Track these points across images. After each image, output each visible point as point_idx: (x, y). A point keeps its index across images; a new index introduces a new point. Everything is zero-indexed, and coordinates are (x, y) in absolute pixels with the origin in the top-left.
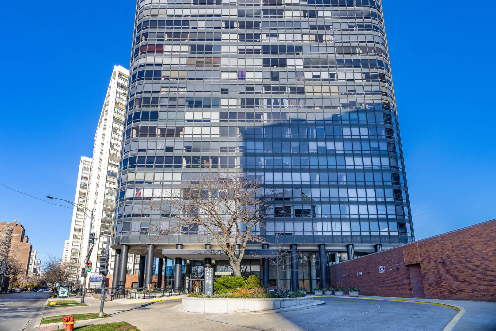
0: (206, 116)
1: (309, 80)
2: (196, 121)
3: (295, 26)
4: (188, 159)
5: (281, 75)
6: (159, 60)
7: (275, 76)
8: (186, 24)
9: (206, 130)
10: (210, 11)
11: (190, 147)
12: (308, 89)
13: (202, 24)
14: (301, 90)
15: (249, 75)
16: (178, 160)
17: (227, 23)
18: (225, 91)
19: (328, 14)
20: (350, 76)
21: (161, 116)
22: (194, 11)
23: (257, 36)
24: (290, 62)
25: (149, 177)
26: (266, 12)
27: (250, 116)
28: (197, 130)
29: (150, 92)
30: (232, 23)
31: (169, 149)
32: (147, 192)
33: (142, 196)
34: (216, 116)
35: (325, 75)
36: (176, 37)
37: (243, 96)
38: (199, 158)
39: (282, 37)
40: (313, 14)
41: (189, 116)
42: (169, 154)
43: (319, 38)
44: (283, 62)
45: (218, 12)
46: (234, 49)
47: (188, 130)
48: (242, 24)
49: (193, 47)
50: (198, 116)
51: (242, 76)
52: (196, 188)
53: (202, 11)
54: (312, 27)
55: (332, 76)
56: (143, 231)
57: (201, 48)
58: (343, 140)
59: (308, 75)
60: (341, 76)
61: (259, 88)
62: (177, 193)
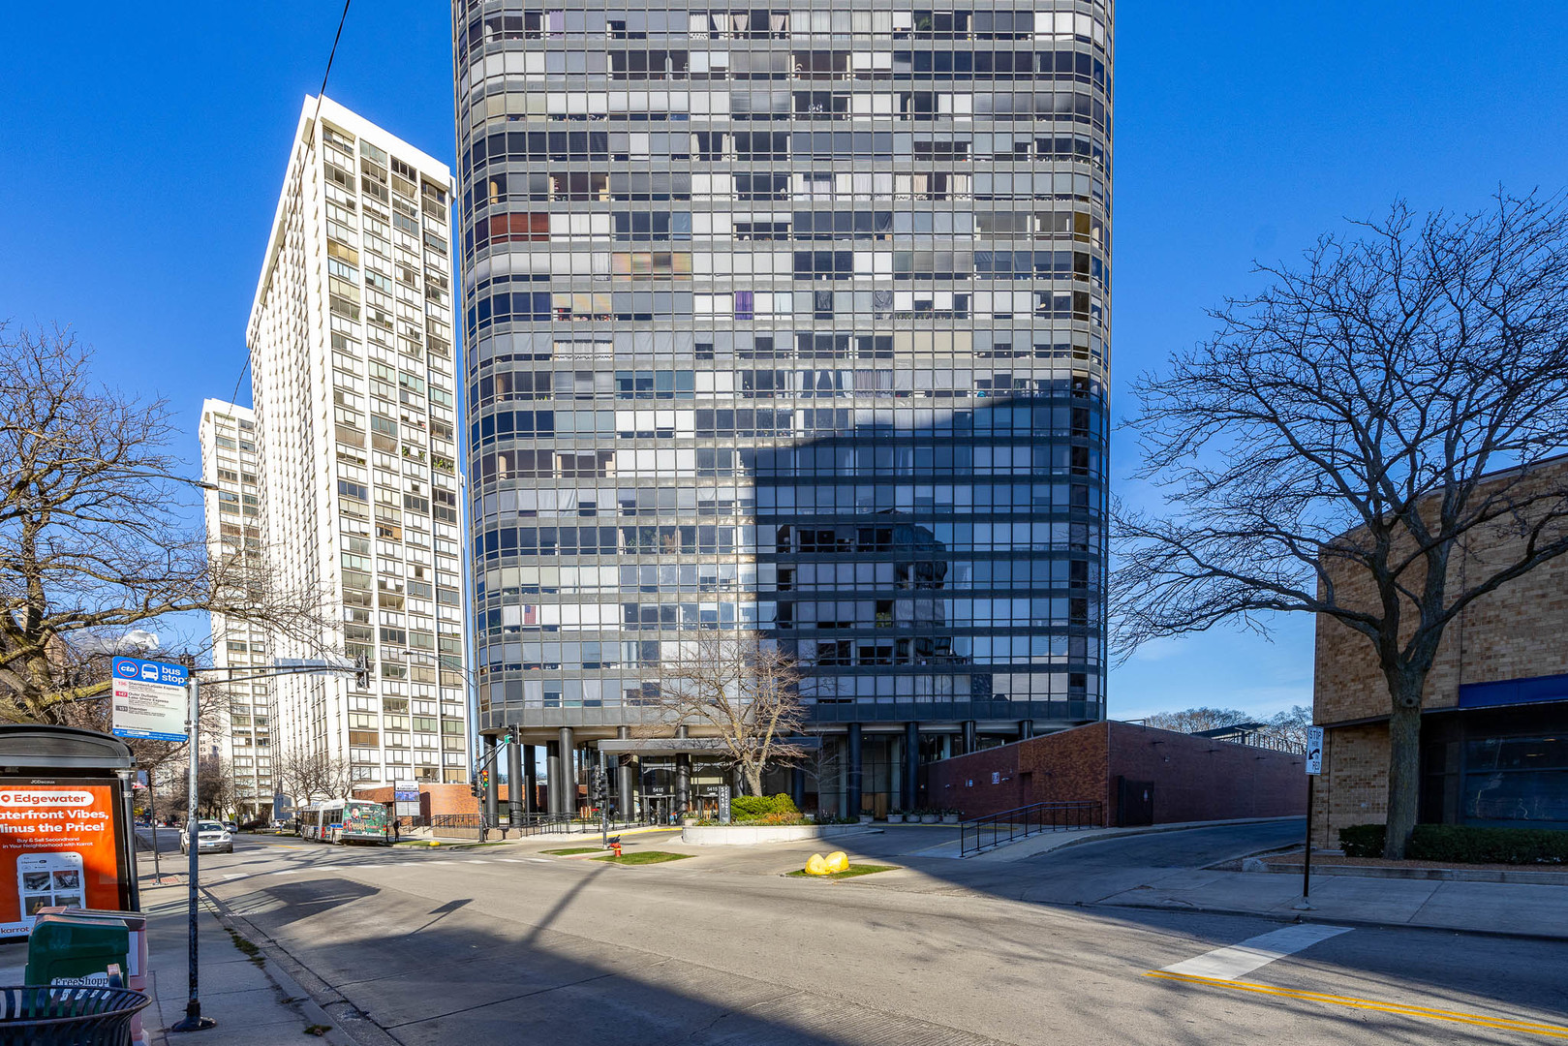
0: (665, 420)
1: (904, 315)
2: (641, 435)
3: (875, 147)
4: (630, 533)
5: (841, 303)
6: (540, 262)
7: (824, 308)
8: (600, 140)
9: (666, 459)
10: (658, 101)
11: (633, 503)
12: (902, 342)
13: (639, 144)
14: (883, 347)
15: (762, 303)
16: (609, 534)
17: (703, 138)
18: (704, 351)
19: (964, 104)
20: (1003, 303)
21: (561, 422)
22: (619, 101)
23: (781, 181)
24: (861, 262)
25: (548, 576)
26: (803, 99)
27: (766, 419)
28: (646, 459)
29: (528, 357)
30: (718, 137)
31: (587, 509)
32: (548, 614)
33: (538, 622)
34: (686, 421)
35: (944, 301)
36: (579, 189)
37: (748, 365)
38: (653, 529)
39: (843, 183)
40: (925, 106)
41: (624, 421)
42: (590, 522)
43: (938, 185)
44: (845, 262)
45: (678, 101)
46: (723, 223)
47: (625, 461)
48: (742, 141)
49: (621, 220)
50: (645, 421)
51: (744, 308)
52: (649, 602)
53: (638, 101)
54: (922, 150)
55: (960, 302)
56: (551, 698)
57: (641, 220)
58: (973, 480)
59: (903, 302)
60: (981, 302)
61: (784, 341)
62: (613, 614)
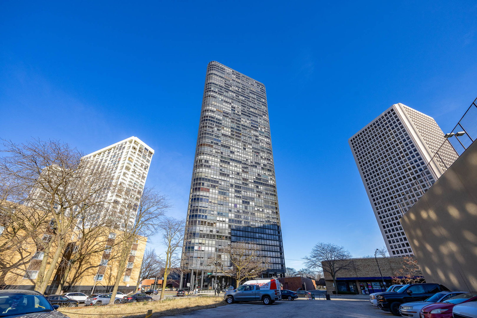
0: (224, 219)
1: (256, 210)
2: (220, 221)
3: (252, 190)
4: (217, 236)
5: (248, 208)
6: (208, 195)
7: (246, 208)
8: (218, 182)
9: (224, 225)
10: (225, 179)
11: (219, 231)
12: (256, 214)
13: (223, 183)
14: (254, 214)
15: (238, 206)
16: (214, 236)
17: (231, 185)
18: (230, 211)
19: (262, 188)
21: (208, 217)
22: (220, 178)
23: (241, 191)
24: (251, 203)
26: (243, 183)
27: (238, 221)
28: (221, 225)
30: (233, 185)
31: (211, 231)
33: (201, 249)
34: (227, 220)
35: (261, 210)
36: (214, 187)
37: (236, 214)
38: (221, 236)
39: (248, 193)
40: (257, 187)
41: (218, 219)
42: (211, 233)
43: (259, 196)
44: (249, 203)
45: (228, 180)
46: (233, 195)
47: (218, 224)
48: (236, 186)
49: (219, 192)
50: (221, 219)
51: (236, 206)
52: (220, 247)
53: (223, 178)
54: (257, 192)
55: (263, 210)
57: (222, 192)
59: (256, 209)
61: (241, 211)
62: (214, 249)
